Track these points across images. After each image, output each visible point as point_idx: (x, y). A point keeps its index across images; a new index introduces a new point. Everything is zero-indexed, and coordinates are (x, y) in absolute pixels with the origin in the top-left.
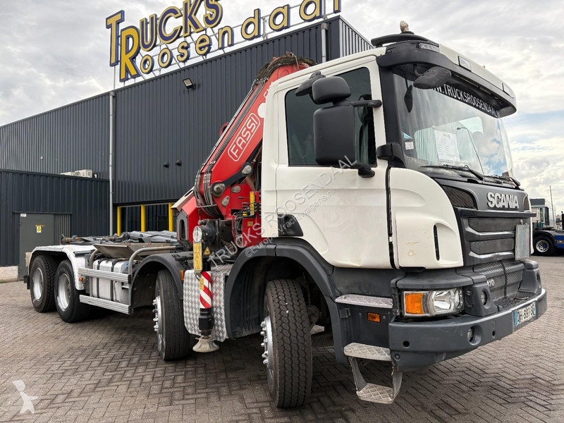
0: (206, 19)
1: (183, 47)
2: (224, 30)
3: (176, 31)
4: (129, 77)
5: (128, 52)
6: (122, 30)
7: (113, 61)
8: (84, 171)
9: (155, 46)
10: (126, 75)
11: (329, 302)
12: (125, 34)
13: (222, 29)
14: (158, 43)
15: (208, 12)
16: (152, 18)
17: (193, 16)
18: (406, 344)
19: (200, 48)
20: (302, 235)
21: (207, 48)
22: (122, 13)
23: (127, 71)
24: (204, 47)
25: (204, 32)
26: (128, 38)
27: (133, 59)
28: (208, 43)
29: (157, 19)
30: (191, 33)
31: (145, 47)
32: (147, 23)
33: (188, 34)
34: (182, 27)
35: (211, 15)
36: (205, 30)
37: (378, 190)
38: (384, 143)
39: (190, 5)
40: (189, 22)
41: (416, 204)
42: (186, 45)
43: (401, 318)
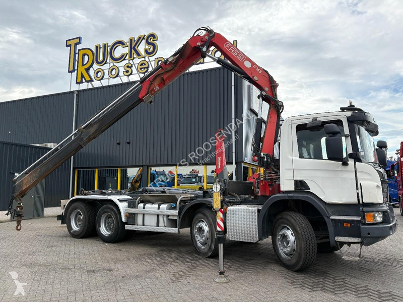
0: (146, 51)
1: (128, 67)
2: (159, 59)
3: (123, 56)
4: (84, 81)
5: (83, 65)
6: (79, 50)
7: (71, 69)
8: (52, 144)
9: (106, 63)
10: (82, 80)
11: (326, 218)
12: (81, 53)
13: (158, 58)
14: (108, 61)
15: (147, 47)
16: (105, 46)
17: (136, 47)
18: (369, 234)
19: (141, 69)
20: (310, 189)
21: (146, 69)
22: (80, 38)
23: (82, 76)
24: (144, 68)
25: (143, 59)
26: (84, 55)
27: (87, 70)
28: (147, 66)
29: (108, 46)
30: (134, 58)
31: (98, 63)
32: (100, 48)
33: (132, 58)
34: (127, 54)
35: (149, 49)
36: (145, 57)
37: (351, 171)
38: (351, 152)
39: (135, 41)
40: (133, 51)
41: (368, 177)
42: (130, 65)
43: (365, 224)
